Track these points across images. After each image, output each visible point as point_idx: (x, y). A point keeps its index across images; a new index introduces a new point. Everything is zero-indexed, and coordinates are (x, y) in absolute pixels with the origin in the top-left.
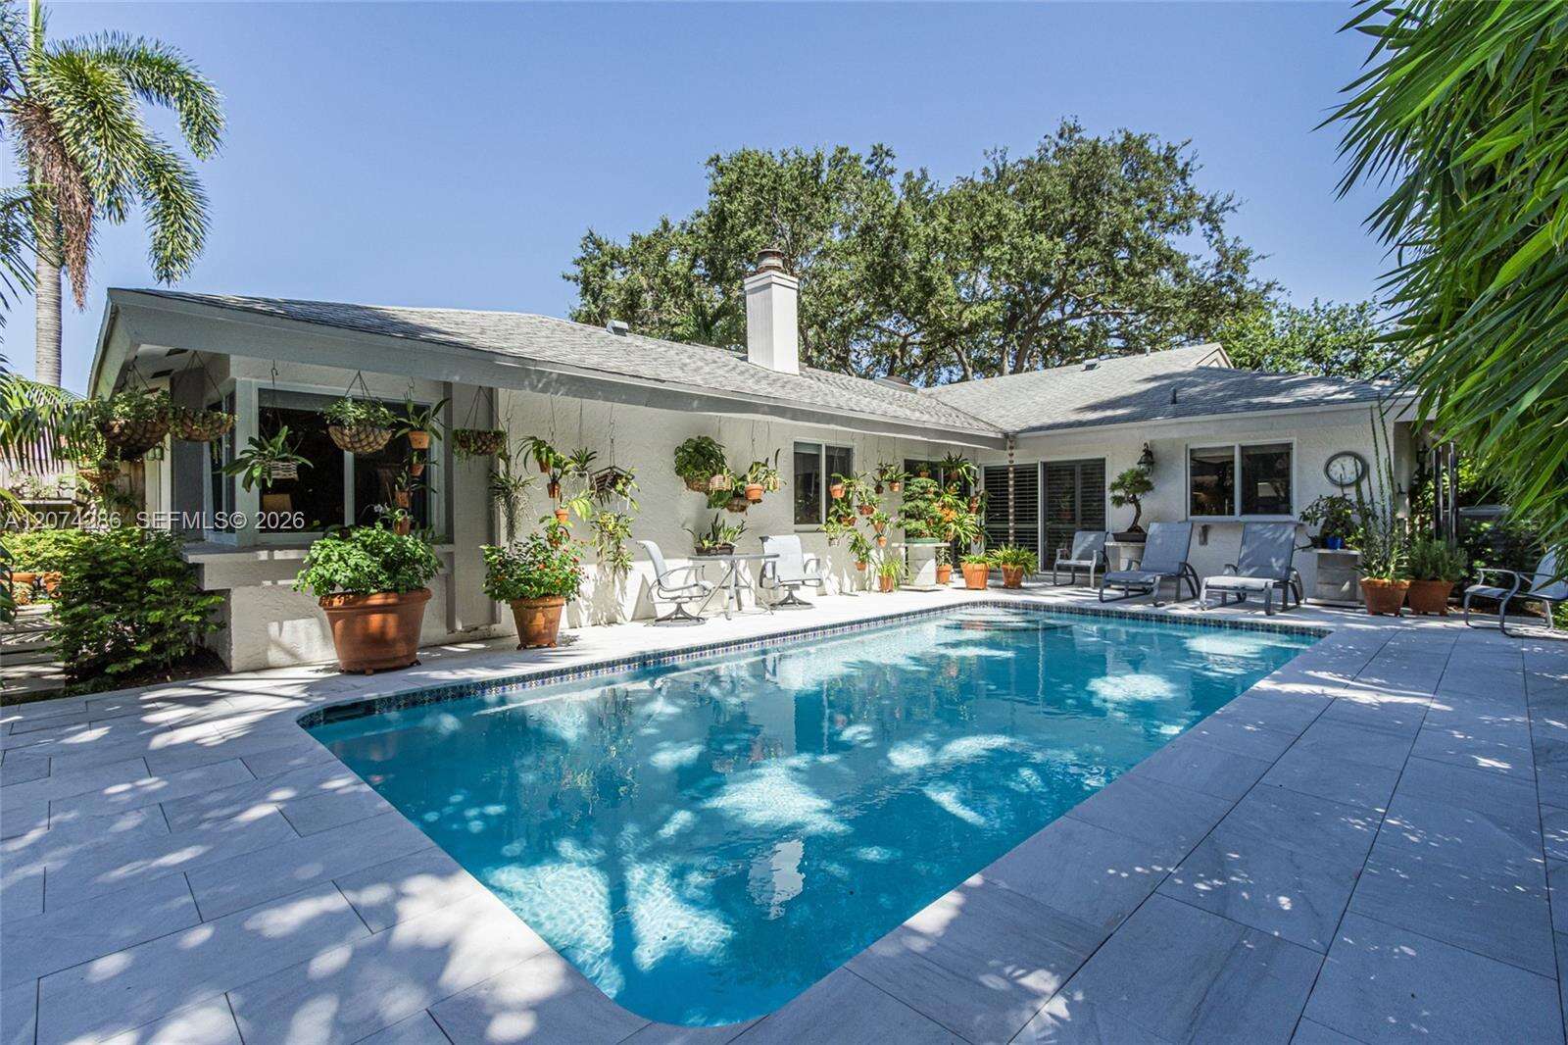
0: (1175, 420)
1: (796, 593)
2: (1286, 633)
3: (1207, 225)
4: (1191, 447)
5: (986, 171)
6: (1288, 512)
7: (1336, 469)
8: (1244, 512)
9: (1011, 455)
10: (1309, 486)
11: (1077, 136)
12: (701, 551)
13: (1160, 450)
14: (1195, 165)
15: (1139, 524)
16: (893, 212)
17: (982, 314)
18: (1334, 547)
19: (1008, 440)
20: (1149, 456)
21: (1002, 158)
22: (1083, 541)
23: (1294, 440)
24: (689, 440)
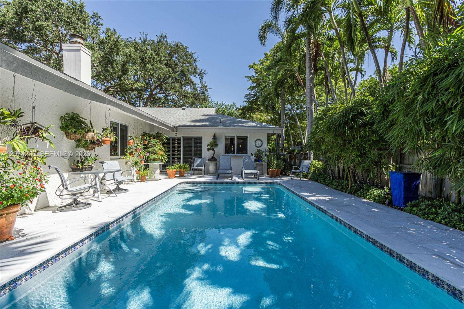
0: (224, 128)
1: (120, 186)
2: (267, 184)
3: (200, 77)
4: (225, 135)
5: (140, 39)
6: (246, 153)
7: (257, 143)
8: (237, 153)
9: (176, 134)
10: (251, 148)
11: (165, 39)
12: (74, 170)
13: (217, 135)
14: (198, 59)
15: (214, 156)
16: (115, 40)
17: (140, 86)
18: (260, 162)
19: (175, 129)
20: (215, 137)
21: (146, 37)
22: (198, 161)
23: (248, 135)
24: (67, 114)
